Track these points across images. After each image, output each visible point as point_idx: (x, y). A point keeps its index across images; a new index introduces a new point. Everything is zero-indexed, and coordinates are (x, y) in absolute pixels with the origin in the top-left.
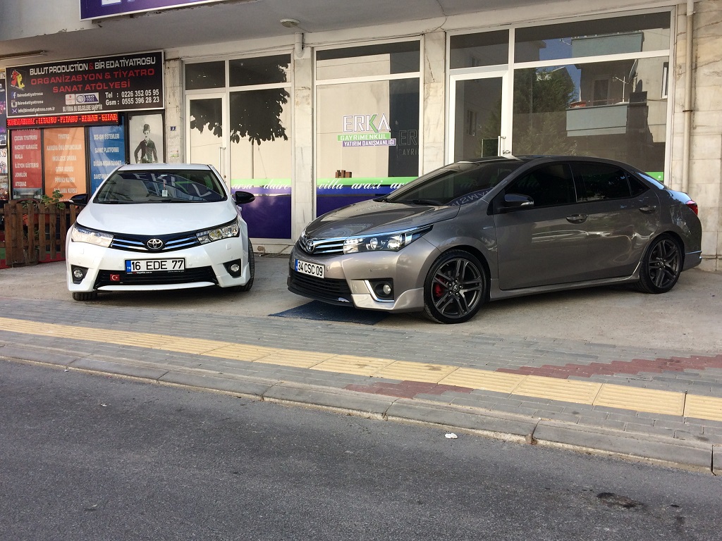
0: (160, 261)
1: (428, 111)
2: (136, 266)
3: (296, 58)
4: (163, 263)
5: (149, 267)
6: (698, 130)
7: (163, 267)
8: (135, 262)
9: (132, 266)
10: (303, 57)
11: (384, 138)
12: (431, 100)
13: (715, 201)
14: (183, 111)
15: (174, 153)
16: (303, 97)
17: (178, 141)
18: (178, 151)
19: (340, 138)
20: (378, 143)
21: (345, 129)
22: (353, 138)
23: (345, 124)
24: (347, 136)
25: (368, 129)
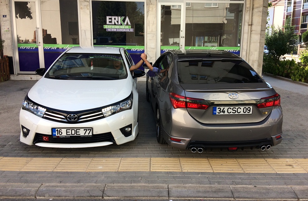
1: (149, 17)
6: (253, 32)
12: (150, 13)
13: (257, 58)
14: (10, 7)
15: (6, 29)
16: (85, 6)
17: (8, 23)
18: (8, 29)
19: (105, 27)
20: (125, 30)
21: (108, 23)
22: (112, 27)
23: (108, 20)
24: (109, 26)
25: (119, 23)
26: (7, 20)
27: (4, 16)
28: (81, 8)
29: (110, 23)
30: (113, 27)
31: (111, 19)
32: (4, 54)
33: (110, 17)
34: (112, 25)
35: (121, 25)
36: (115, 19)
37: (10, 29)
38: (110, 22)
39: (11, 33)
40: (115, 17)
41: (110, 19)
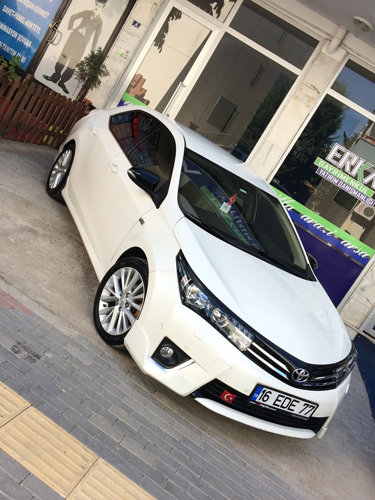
0: (293, 399)
2: (266, 395)
3: (324, 50)
4: (294, 403)
5: (277, 403)
7: (292, 407)
8: (268, 390)
9: (261, 394)
10: (331, 56)
11: (365, 193)
14: (158, 13)
15: (121, 51)
16: (306, 96)
17: (135, 41)
18: (128, 52)
19: (319, 162)
20: (355, 193)
21: (330, 157)
22: (333, 170)
23: (333, 152)
24: (328, 165)
25: (354, 173)
26: (137, 35)
27: (135, 22)
28: (296, 97)
29: (334, 162)
30: (336, 172)
31: (342, 154)
32: (87, 97)
33: (343, 149)
34: (336, 167)
35: (356, 178)
36: (350, 158)
37: (130, 55)
38: (335, 159)
39: (127, 64)
40: (352, 155)
41: (339, 151)
